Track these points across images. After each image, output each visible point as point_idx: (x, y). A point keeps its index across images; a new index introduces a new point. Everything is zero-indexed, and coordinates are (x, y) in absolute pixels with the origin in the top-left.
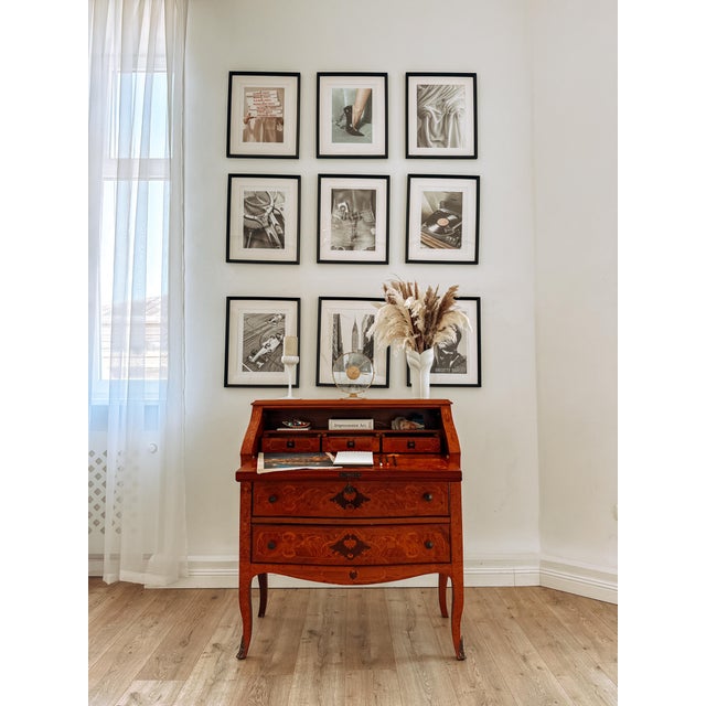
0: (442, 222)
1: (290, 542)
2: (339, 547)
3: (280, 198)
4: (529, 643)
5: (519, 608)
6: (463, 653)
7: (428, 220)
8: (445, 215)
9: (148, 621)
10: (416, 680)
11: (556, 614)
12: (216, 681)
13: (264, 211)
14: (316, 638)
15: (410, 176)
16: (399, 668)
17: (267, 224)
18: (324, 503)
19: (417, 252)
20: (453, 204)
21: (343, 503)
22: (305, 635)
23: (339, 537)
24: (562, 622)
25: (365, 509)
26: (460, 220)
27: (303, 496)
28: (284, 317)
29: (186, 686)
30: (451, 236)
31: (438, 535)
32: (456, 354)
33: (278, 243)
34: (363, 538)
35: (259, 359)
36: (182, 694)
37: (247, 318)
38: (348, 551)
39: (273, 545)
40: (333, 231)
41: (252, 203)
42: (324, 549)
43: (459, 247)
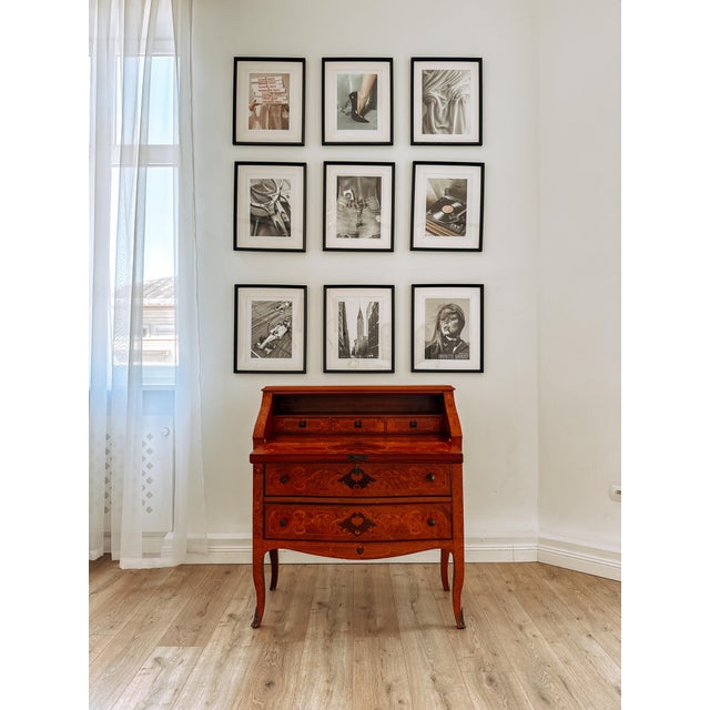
0: (447, 209)
1: (301, 519)
2: (347, 524)
3: (285, 186)
4: (526, 614)
5: (517, 582)
6: (463, 623)
7: (433, 207)
8: (449, 203)
9: (167, 594)
10: (419, 647)
11: (552, 588)
12: (233, 646)
13: (271, 199)
14: (326, 609)
15: (415, 163)
16: (404, 635)
17: (273, 212)
18: (333, 483)
19: (422, 239)
20: (458, 191)
21: (351, 483)
22: (315, 606)
23: (347, 516)
24: (558, 595)
25: (372, 489)
26: (465, 207)
27: (312, 477)
28: (291, 305)
29: (206, 652)
30: (456, 224)
31: (440, 513)
32: (459, 340)
33: (285, 230)
34: (369, 516)
35: (267, 346)
36: (202, 659)
37: (255, 305)
38: (356, 528)
39: (284, 523)
40: (338, 218)
41: (258, 190)
42: (333, 526)
43: (463, 234)
